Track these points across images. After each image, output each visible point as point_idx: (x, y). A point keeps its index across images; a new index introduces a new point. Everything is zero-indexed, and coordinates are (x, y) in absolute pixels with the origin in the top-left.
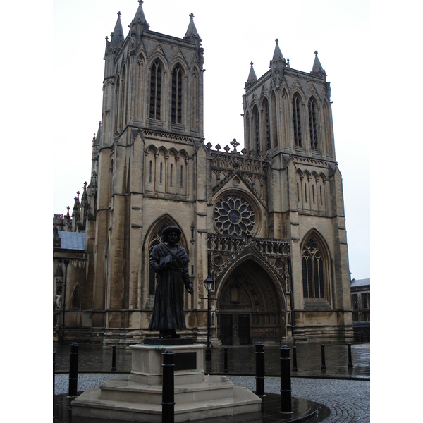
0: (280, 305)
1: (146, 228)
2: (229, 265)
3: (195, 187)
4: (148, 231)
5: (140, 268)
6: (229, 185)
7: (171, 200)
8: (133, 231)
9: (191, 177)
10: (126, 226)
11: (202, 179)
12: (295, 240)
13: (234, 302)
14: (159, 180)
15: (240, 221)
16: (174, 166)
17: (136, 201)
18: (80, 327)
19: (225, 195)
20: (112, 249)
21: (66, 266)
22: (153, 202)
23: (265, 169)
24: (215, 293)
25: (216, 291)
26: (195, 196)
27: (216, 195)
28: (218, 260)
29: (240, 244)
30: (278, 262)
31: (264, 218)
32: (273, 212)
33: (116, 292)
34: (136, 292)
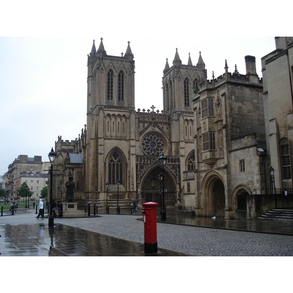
0: (175, 188)
1: (106, 154)
2: (147, 170)
3: (130, 133)
4: (108, 155)
5: (103, 173)
6: (150, 129)
7: (118, 140)
8: (99, 156)
9: (128, 128)
10: (97, 153)
11: (133, 129)
12: (182, 156)
13: (152, 187)
14: (112, 130)
15: (156, 147)
16: (120, 123)
17: (101, 141)
18: (81, 199)
19: (148, 134)
20: (91, 164)
21: (73, 171)
22: (110, 141)
23: (169, 119)
24: (140, 183)
26: (130, 137)
27: (143, 135)
28: (142, 167)
29: (153, 159)
30: (174, 167)
31: (169, 145)
32: (172, 142)
33: (93, 183)
34: (102, 184)
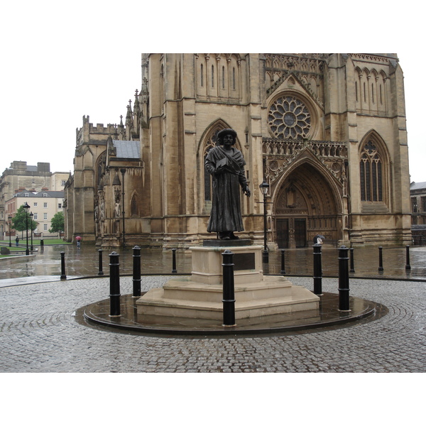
0: (337, 208)
1: (200, 134)
2: (285, 169)
3: (248, 89)
4: (202, 137)
5: (196, 174)
6: (284, 86)
7: (224, 104)
8: (187, 138)
9: (244, 80)
10: (180, 133)
11: (255, 81)
12: (353, 142)
13: (290, 207)
14: (210, 83)
15: (296, 124)
16: (226, 68)
17: (188, 106)
18: (140, 233)
19: (280, 97)
20: (167, 156)
21: (123, 175)
22: (206, 107)
23: (321, 67)
24: (270, 198)
25: (272, 195)
26: (249, 98)
27: (271, 97)
28: (274, 164)
29: (296, 148)
30: (335, 165)
31: (321, 120)
32: (330, 113)
33: (173, 198)
34: (193, 198)
